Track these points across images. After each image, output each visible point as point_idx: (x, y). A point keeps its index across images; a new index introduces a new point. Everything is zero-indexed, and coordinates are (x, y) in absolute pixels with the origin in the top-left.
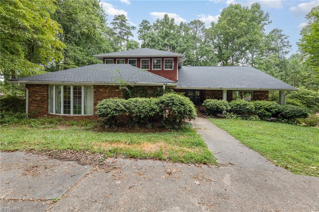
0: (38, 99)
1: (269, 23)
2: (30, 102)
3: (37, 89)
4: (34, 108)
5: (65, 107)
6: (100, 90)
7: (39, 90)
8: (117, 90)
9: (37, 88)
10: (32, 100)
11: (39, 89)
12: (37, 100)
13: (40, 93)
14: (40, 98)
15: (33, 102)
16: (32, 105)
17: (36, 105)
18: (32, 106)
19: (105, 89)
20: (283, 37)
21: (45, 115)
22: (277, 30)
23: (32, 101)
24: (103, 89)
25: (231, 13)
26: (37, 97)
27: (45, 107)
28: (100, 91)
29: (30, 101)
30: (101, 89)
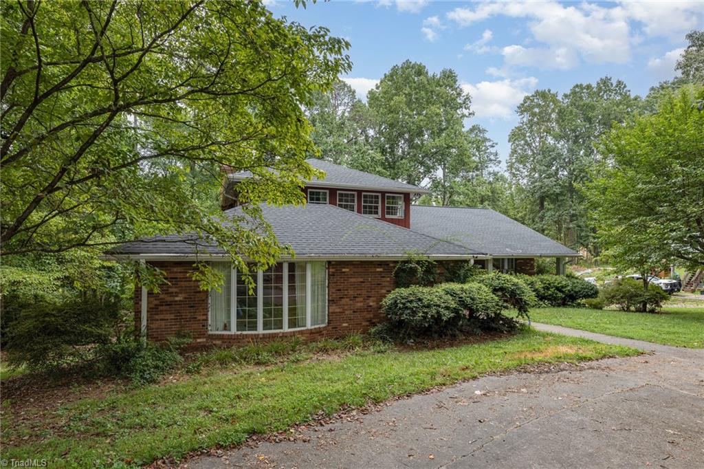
0: (177, 299)
1: (470, 114)
2: (153, 308)
3: (173, 272)
4: (163, 323)
5: (267, 313)
6: (344, 270)
7: (181, 275)
8: (378, 270)
9: (175, 270)
10: (157, 302)
11: (180, 272)
12: (176, 301)
13: (183, 284)
14: (184, 295)
15: (161, 308)
16: (157, 317)
17: (172, 317)
18: (157, 320)
19: (355, 268)
20: (488, 144)
21: (200, 338)
22: (479, 128)
23: (156, 305)
24: (352, 267)
25: (411, 81)
26: (177, 294)
27: (199, 318)
28: (344, 272)
29: (151, 306)
30: (345, 268)
